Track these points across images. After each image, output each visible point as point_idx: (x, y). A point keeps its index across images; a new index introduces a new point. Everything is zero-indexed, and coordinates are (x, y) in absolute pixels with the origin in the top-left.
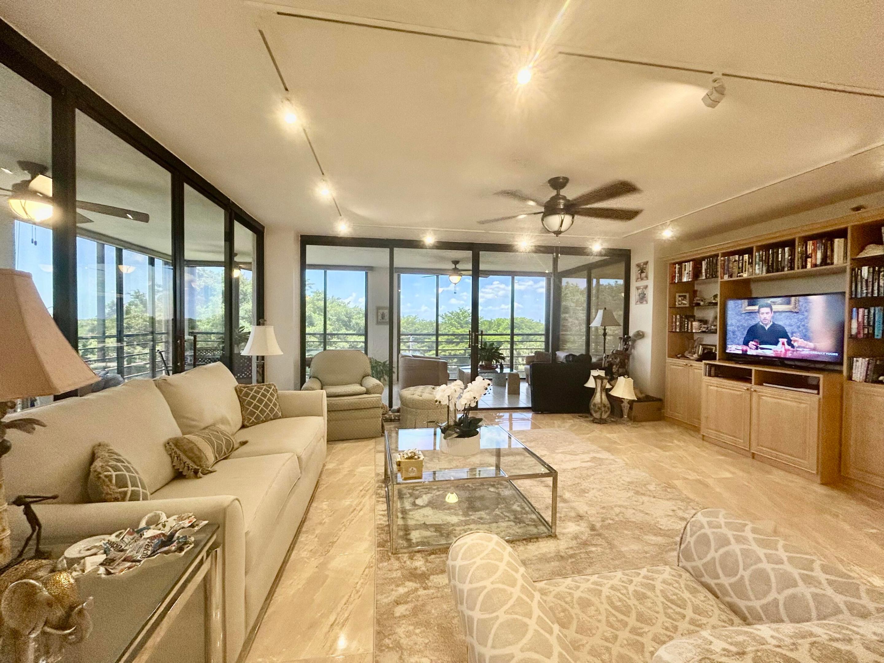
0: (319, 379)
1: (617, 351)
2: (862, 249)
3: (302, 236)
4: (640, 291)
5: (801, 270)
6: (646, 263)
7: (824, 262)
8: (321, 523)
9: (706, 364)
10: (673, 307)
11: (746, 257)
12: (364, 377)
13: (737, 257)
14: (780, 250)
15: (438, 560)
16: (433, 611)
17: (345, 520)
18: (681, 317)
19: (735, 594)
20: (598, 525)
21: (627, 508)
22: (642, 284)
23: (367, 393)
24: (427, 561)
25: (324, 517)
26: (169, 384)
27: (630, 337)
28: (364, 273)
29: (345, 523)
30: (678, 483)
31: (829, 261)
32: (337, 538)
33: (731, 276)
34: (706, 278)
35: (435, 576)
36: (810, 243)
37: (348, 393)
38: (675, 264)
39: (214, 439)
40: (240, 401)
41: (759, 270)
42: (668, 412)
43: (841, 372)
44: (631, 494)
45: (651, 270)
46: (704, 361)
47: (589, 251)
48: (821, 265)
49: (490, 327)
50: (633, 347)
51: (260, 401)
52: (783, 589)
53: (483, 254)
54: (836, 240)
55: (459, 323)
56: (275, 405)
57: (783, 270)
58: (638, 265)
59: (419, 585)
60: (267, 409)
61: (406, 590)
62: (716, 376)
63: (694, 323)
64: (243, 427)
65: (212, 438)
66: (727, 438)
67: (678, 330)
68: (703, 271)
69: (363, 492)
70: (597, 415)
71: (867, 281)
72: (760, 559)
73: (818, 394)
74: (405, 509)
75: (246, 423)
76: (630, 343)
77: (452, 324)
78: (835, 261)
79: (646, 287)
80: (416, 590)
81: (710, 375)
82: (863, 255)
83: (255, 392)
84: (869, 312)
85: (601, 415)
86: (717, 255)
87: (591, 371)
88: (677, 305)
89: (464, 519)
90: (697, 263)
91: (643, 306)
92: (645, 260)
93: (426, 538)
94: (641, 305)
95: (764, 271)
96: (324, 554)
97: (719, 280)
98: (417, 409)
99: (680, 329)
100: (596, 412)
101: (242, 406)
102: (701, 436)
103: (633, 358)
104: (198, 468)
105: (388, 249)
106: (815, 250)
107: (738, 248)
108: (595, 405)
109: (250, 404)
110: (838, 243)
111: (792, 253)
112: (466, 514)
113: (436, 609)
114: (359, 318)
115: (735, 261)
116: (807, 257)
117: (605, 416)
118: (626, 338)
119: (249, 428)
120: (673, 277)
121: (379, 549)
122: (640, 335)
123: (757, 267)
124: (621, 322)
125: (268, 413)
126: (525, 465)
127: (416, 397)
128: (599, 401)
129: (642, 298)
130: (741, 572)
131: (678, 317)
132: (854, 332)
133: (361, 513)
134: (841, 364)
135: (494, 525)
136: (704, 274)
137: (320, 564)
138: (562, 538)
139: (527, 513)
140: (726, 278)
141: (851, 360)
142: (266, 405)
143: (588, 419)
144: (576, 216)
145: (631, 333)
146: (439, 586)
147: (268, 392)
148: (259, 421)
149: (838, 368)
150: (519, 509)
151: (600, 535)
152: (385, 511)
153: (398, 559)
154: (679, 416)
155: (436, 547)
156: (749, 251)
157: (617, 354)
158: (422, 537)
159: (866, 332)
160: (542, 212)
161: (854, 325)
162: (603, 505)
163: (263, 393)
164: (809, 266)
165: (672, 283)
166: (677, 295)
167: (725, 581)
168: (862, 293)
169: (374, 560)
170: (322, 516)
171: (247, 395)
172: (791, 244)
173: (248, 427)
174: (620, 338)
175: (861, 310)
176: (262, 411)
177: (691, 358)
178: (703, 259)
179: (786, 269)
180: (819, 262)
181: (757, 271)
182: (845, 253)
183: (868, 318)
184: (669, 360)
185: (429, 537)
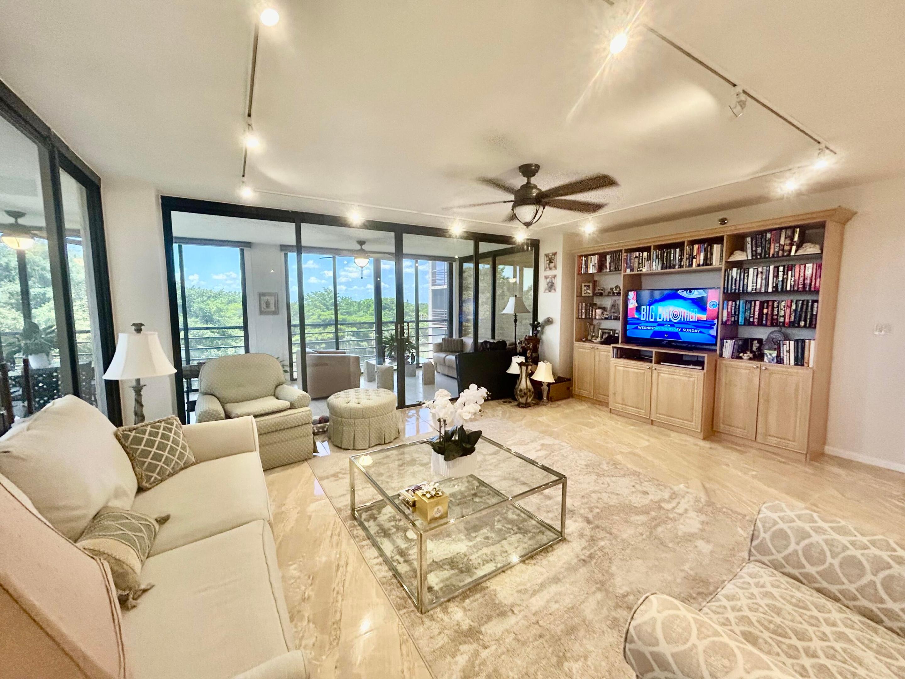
0: (215, 396)
1: (529, 337)
2: (731, 253)
3: (163, 198)
4: (548, 280)
5: (687, 269)
6: (555, 254)
7: (705, 264)
8: (304, 600)
9: (614, 348)
10: (580, 295)
11: (645, 254)
12: (277, 387)
13: (637, 254)
14: (672, 250)
15: (476, 603)
16: (511, 674)
17: (334, 585)
18: (586, 305)
19: (823, 579)
20: (590, 516)
21: (600, 493)
22: (550, 273)
23: (292, 407)
24: (465, 609)
25: (303, 588)
26: (17, 458)
27: (539, 323)
28: (238, 250)
29: (337, 589)
30: (619, 457)
31: (708, 262)
32: (338, 614)
33: (632, 270)
34: (610, 271)
35: (486, 626)
36: (696, 247)
37: (267, 411)
38: (582, 256)
39: (130, 533)
40: (128, 453)
41: (656, 267)
42: (576, 389)
43: (715, 351)
44: (594, 477)
45: (559, 260)
46: (612, 345)
47: (514, 240)
48: (703, 265)
49: (359, 308)
50: (542, 333)
51: (162, 447)
52: (877, 572)
53: (406, 237)
54: (715, 246)
55: (325, 305)
56: (184, 448)
57: (674, 267)
58: (547, 255)
59: (475, 646)
60: (174, 456)
61: (466, 657)
62: (621, 357)
63: (597, 311)
64: (141, 490)
65: (127, 532)
66: (631, 410)
67: (583, 317)
68: (608, 264)
69: (335, 538)
70: (522, 400)
71: (736, 280)
72: (846, 546)
73: (703, 369)
74: (402, 549)
75: (145, 484)
76: (539, 329)
77: (317, 307)
78: (714, 264)
79: (555, 276)
80: (476, 654)
81: (617, 357)
82: (732, 259)
83: (150, 434)
84: (736, 304)
85: (527, 400)
86: (621, 251)
87: (513, 358)
88: (583, 295)
89: (471, 544)
90: (602, 257)
91: (552, 294)
92: (554, 251)
93: (447, 579)
94: (550, 293)
95: (660, 268)
96: (334, 644)
97: (623, 274)
98: (355, 419)
99: (586, 316)
100: (522, 397)
101: (132, 459)
102: (608, 410)
103: (542, 342)
104: (127, 592)
105: (293, 225)
106: (699, 253)
107: (641, 246)
108: (521, 390)
109: (145, 454)
110: (716, 248)
111: (682, 254)
112: (469, 538)
113: (512, 669)
114: (203, 302)
115: (636, 257)
116: (693, 258)
117: (529, 400)
118: (535, 325)
119: (152, 489)
120: (580, 268)
121: (402, 612)
122: (549, 321)
123: (654, 263)
124: (531, 310)
125: (176, 462)
126: (490, 465)
127: (353, 404)
128: (525, 386)
129: (551, 287)
130: (829, 560)
131: (584, 304)
132: (725, 319)
133: (350, 568)
134: (716, 344)
135: (504, 542)
136: (608, 267)
137: (337, 661)
138: (571, 540)
139: (524, 520)
140: (628, 271)
141: (722, 340)
142: (172, 451)
143: (512, 404)
144: (546, 207)
145: (541, 319)
146: (497, 638)
147: (170, 430)
148: (164, 477)
149: (713, 347)
150: (515, 517)
151: (598, 527)
152: (377, 558)
153: (432, 619)
154: (585, 393)
155: (463, 589)
156: (647, 249)
157: (529, 340)
158: (442, 581)
159: (733, 319)
160: (512, 201)
161: (725, 314)
162: (582, 493)
163: (163, 434)
164: (694, 265)
165: (579, 274)
166: (583, 285)
167: (812, 570)
168: (731, 290)
169: (404, 630)
170: (299, 587)
171: (138, 441)
172: (680, 245)
173: (147, 489)
174: (530, 324)
175: (730, 303)
176: (168, 462)
177: (595, 341)
178: (608, 253)
179: (677, 267)
180: (702, 263)
181: (654, 267)
182: (721, 256)
183: (735, 307)
184: (576, 344)
185: (450, 578)
